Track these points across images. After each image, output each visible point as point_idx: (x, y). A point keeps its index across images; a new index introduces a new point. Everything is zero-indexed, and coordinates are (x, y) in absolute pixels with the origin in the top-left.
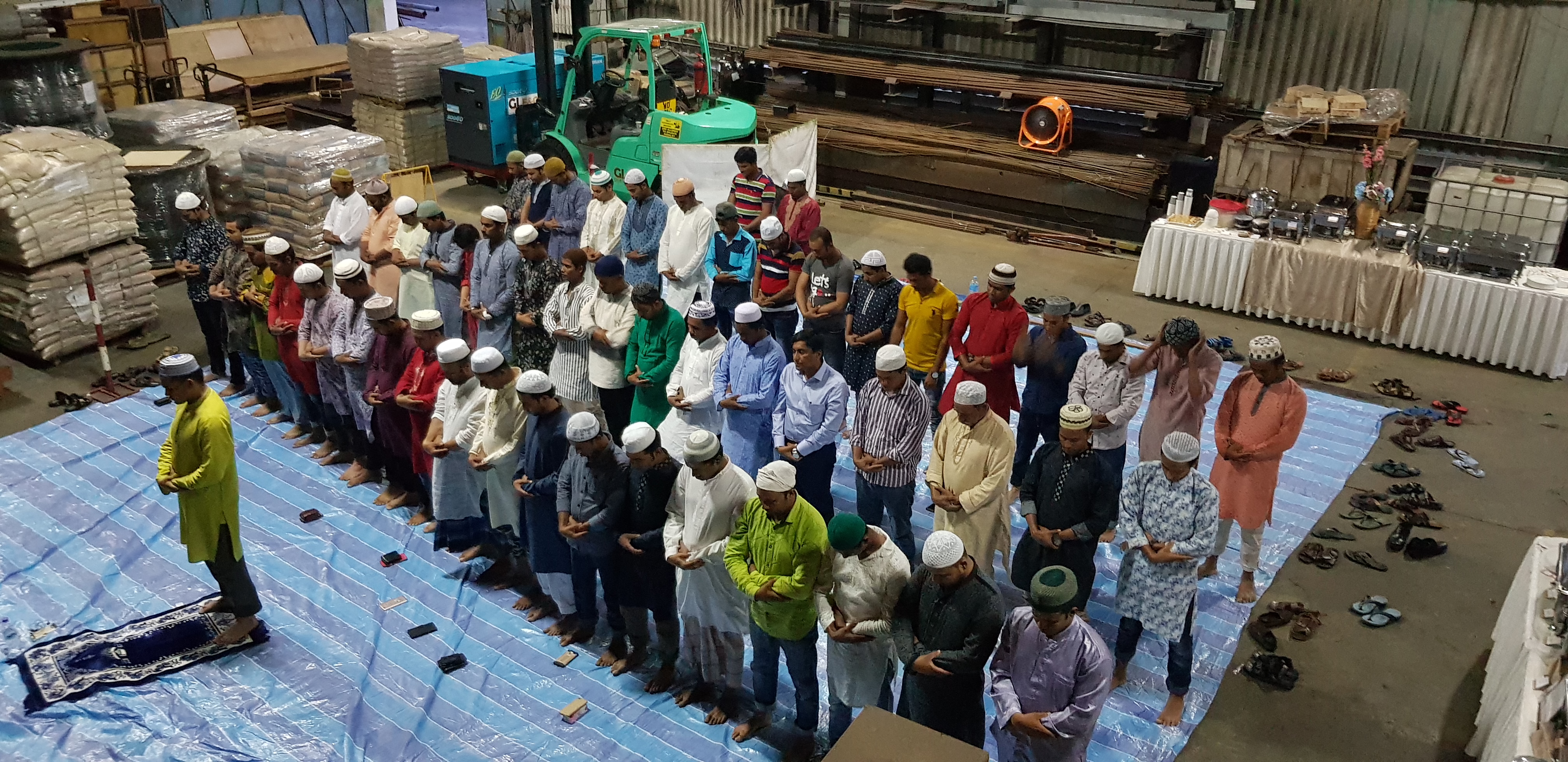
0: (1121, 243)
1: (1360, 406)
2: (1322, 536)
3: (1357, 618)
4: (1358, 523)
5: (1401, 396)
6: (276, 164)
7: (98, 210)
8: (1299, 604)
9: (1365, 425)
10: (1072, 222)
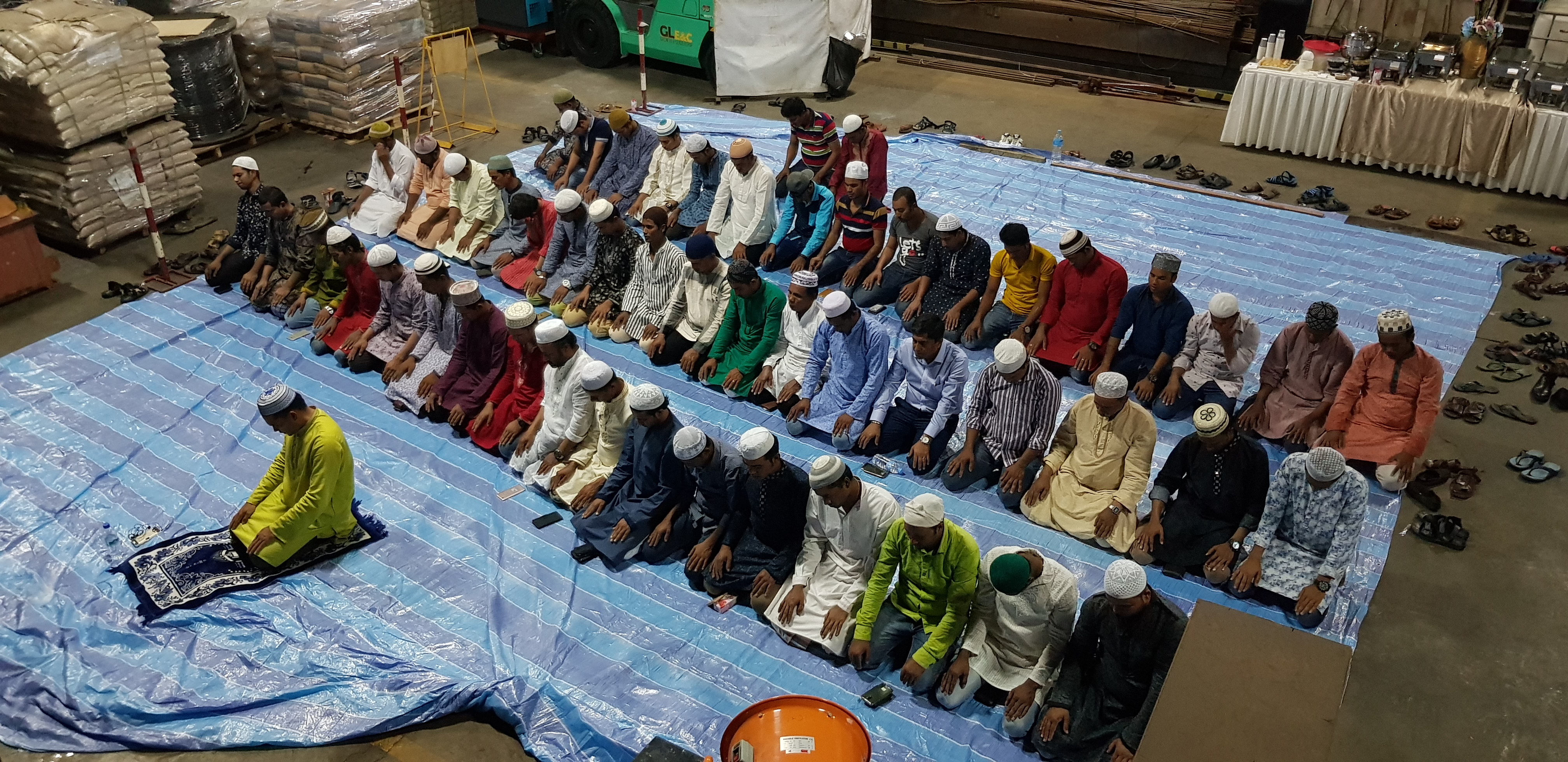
0: (1200, 91)
1: (1476, 254)
2: (1465, 389)
3: (1517, 474)
4: (1498, 375)
5: (1516, 242)
6: (309, 31)
7: (133, 84)
8: (1456, 461)
9: (1486, 273)
10: (1147, 70)
